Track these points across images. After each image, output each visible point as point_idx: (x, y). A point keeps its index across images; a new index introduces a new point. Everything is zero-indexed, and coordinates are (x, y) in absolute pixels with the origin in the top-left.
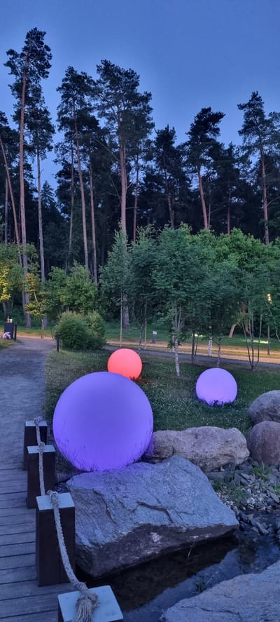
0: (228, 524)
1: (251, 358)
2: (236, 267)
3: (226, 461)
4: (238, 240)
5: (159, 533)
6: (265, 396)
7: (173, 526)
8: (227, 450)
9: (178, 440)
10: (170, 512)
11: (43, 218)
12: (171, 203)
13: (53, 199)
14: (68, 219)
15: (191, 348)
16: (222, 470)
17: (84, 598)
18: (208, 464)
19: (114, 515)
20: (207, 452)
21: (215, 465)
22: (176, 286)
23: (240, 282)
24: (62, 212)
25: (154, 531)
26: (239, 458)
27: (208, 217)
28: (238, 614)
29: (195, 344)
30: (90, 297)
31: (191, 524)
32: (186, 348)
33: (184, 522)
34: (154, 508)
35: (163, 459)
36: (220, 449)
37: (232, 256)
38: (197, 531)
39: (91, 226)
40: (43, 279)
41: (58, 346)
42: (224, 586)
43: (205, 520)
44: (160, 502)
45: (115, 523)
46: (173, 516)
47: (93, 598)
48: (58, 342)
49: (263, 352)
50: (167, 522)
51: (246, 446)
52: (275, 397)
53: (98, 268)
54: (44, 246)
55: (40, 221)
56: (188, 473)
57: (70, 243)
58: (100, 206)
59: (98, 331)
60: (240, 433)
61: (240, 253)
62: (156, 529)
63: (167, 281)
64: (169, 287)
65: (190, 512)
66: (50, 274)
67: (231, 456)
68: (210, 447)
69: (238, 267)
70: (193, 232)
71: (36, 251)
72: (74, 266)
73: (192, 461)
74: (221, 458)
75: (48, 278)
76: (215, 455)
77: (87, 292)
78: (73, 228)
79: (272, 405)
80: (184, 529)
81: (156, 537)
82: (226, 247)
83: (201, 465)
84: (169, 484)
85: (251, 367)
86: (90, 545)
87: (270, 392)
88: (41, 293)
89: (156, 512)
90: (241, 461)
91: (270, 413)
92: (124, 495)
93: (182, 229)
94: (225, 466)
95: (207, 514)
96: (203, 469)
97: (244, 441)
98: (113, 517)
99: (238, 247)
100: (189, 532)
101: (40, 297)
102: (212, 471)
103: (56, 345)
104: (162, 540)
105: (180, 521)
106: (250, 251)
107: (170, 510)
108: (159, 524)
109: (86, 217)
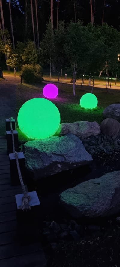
0: (88, 160)
1: (107, 86)
2: (104, 44)
3: (90, 135)
4: (106, 29)
5: (61, 164)
6: (110, 106)
7: (66, 162)
8: (91, 131)
9: (71, 127)
10: (65, 157)
11: (12, 14)
12: (76, 6)
13: (16, 3)
14: (25, 14)
15: (81, 82)
16: (89, 138)
17: (25, 198)
18: (83, 136)
19: (43, 158)
20: (83, 132)
21: (86, 137)
22: (75, 53)
23: (105, 51)
24: (21, 11)
25: (59, 164)
26: (96, 134)
27: (93, 15)
28: (88, 195)
29: (83, 80)
30: (36, 57)
31: (74, 161)
32: (79, 82)
33: (71, 160)
34: (59, 155)
35: (64, 135)
36: (88, 130)
37: (102, 37)
38: (76, 163)
39: (36, 19)
40: (14, 48)
41: (22, 81)
42: (84, 183)
43: (79, 159)
44: (61, 153)
45: (43, 161)
46: (66, 158)
47: (29, 197)
48: (21, 79)
49: (113, 84)
50: (64, 160)
51: (99, 129)
52: (114, 107)
53: (40, 42)
54: (13, 30)
55: (11, 16)
56: (74, 140)
57: (26, 28)
58: (40, 7)
59: (40, 74)
60: (97, 123)
61: (106, 36)
62: (59, 163)
63: (71, 51)
64: (71, 54)
65: (74, 156)
66: (17, 45)
67: (93, 133)
68: (84, 129)
69: (105, 43)
70: (84, 25)
71: (9, 33)
72: (28, 41)
73: (76, 135)
74: (88, 134)
75: (16, 47)
76: (86, 133)
77: (34, 55)
78: (27, 20)
79: (113, 110)
80: (71, 163)
81: (59, 166)
82: (100, 33)
83: (80, 137)
84: (66, 145)
85: (106, 92)
86: (33, 169)
87: (112, 105)
88: (13, 55)
89: (60, 157)
90: (97, 135)
91: (112, 114)
92: (47, 150)
93: (79, 23)
94: (89, 137)
95: (81, 157)
96: (81, 138)
97: (99, 127)
98: (42, 159)
99: (105, 33)
100: (73, 164)
101: (12, 57)
102: (84, 139)
103: (21, 80)
104: (62, 167)
105: (69, 160)
106: (111, 35)
107: (65, 156)
108: (61, 161)
109: (33, 13)
